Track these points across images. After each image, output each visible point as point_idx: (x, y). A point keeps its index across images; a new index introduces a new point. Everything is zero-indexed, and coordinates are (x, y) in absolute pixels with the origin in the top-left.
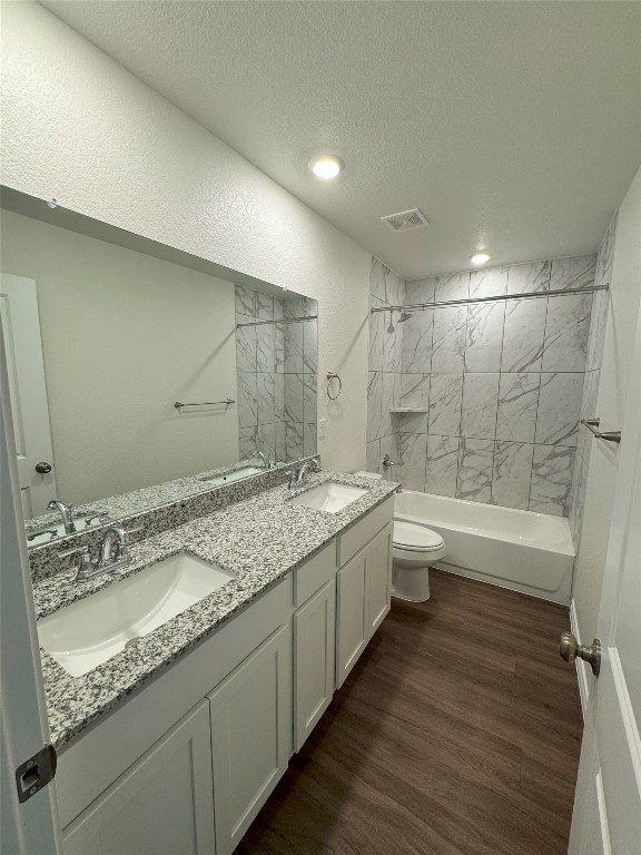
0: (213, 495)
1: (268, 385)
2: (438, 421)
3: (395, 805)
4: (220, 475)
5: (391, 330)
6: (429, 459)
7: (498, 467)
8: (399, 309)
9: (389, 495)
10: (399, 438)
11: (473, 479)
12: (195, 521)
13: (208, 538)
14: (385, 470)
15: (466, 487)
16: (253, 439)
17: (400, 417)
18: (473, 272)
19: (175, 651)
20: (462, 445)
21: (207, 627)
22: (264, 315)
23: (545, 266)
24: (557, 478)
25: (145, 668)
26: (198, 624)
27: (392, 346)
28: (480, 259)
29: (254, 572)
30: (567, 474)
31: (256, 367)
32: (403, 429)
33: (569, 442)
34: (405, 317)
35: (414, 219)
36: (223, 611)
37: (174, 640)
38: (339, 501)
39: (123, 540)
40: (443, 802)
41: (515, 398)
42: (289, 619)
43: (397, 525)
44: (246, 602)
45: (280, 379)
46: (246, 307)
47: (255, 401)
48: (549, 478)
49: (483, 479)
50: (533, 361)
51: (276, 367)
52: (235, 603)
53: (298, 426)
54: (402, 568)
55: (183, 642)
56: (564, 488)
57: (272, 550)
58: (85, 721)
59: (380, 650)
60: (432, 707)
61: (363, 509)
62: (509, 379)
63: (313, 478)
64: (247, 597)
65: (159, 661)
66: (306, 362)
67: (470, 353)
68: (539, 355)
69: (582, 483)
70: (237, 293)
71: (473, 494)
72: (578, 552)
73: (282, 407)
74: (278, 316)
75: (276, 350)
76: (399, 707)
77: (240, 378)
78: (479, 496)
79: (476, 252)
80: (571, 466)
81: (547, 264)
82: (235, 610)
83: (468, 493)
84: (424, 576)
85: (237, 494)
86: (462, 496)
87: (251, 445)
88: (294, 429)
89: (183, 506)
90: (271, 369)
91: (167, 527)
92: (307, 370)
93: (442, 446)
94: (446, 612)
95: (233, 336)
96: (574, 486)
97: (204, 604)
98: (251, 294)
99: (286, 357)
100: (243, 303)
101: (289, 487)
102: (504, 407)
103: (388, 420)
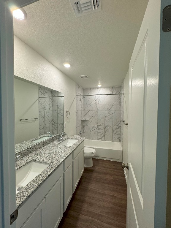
0: (38, 145)
1: (47, 113)
2: (92, 122)
3: (90, 218)
4: (37, 139)
5: (80, 100)
6: (90, 131)
7: (106, 132)
8: (82, 95)
9: (83, 140)
10: (83, 126)
11: (101, 135)
12: (34, 152)
13: (39, 156)
14: (80, 134)
15: (99, 137)
16: (43, 129)
17: (83, 121)
18: (98, 88)
19: (39, 184)
20: (98, 127)
21: (46, 177)
22: (46, 95)
23: (112, 88)
24: (118, 133)
25: (32, 190)
26: (43, 177)
27: (81, 104)
28: (99, 86)
29: (54, 163)
30: (119, 132)
31: (44, 109)
32: (84, 124)
33: (119, 125)
34: (84, 97)
35: (86, 77)
36: (49, 173)
37: (38, 182)
38: (71, 143)
39: (18, 158)
40: (101, 214)
41: (108, 116)
42: (63, 174)
43: (85, 148)
44: (54, 170)
45: (51, 112)
46: (42, 93)
47: (44, 118)
48: (116, 133)
49: (103, 135)
50: (111, 108)
51: (50, 108)
52: (52, 171)
53: (56, 124)
54: (86, 159)
55: (40, 182)
56: (119, 135)
57: (58, 157)
58: (19, 205)
59: (83, 181)
60: (96, 192)
61: (78, 144)
62: (107, 112)
63: (64, 138)
64: (54, 169)
65: (35, 187)
66: (58, 107)
67: (98, 106)
68: (112, 107)
69: (122, 134)
70: (39, 89)
71: (101, 139)
72: (123, 150)
73: (51, 119)
74: (50, 95)
75: (49, 104)
76: (89, 194)
77: (40, 112)
78: (102, 139)
79: (98, 84)
80: (120, 131)
81: (113, 88)
82: (52, 172)
83: (100, 139)
84: (91, 160)
85: (44, 144)
86: (98, 139)
87: (42, 130)
88: (55, 125)
89: (30, 148)
90: (48, 109)
91: (26, 155)
92: (58, 109)
93: (93, 128)
94: (97, 168)
95: (38, 100)
96: (121, 135)
97: (43, 172)
98: (43, 89)
99: (52, 106)
100: (41, 92)
101: (58, 141)
102: (106, 118)
103: (80, 122)
